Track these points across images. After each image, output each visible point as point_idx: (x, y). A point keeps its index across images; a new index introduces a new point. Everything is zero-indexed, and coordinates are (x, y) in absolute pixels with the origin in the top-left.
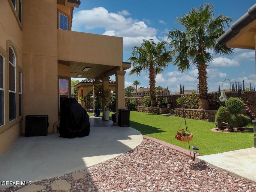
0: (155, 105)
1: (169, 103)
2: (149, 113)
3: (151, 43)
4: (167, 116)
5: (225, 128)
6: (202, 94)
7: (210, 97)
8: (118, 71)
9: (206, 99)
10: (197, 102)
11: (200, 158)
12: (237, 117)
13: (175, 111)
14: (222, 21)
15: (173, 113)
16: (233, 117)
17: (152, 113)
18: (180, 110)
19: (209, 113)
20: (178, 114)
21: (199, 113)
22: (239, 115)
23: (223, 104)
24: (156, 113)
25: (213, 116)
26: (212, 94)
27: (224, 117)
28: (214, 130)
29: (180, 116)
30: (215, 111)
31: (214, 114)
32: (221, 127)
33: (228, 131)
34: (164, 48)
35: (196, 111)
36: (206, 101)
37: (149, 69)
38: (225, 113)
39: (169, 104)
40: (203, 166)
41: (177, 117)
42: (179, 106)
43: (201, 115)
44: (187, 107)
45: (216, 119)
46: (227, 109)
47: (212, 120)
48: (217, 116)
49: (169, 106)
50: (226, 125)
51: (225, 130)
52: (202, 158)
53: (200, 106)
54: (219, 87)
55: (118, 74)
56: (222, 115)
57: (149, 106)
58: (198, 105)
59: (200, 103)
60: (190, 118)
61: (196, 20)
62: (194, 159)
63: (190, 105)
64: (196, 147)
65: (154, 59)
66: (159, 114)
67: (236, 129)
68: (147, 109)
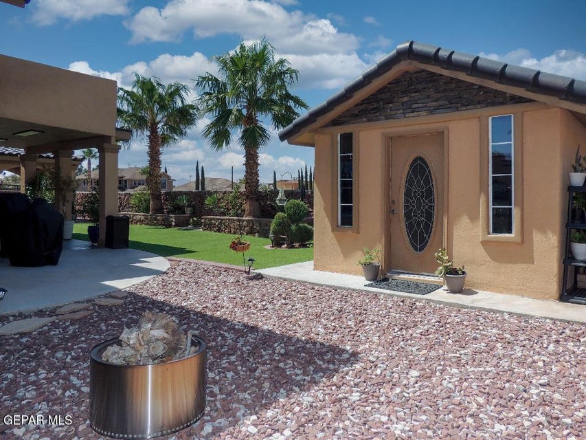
0: (159, 210)
1: (189, 206)
2: (146, 226)
3: (155, 84)
4: (185, 230)
5: (284, 244)
6: (251, 192)
7: (263, 197)
8: (106, 145)
9: (257, 200)
10: (242, 204)
11: (256, 271)
12: (299, 228)
13: (203, 221)
14: (285, 73)
15: (197, 225)
16: (293, 227)
17: (155, 225)
18: (211, 219)
19: (260, 224)
20: (209, 227)
21: (245, 223)
22: (301, 225)
23: (282, 209)
24: (164, 225)
25: (266, 228)
26: (266, 192)
27: (283, 228)
28: (268, 247)
29: (211, 230)
30: (270, 220)
31: (268, 225)
32: (278, 243)
33: (286, 247)
34: (180, 96)
35: (239, 221)
36: (256, 204)
37: (150, 137)
38: (283, 222)
39: (189, 209)
40: (259, 277)
41: (206, 232)
42: (210, 212)
43: (247, 226)
44: (223, 214)
45: (271, 232)
46: (286, 215)
47: (264, 234)
48: (272, 227)
49: (188, 211)
50: (284, 239)
51: (283, 246)
52: (257, 271)
53: (247, 212)
54: (275, 174)
55: (105, 150)
56: (279, 224)
57: (147, 210)
58: (244, 211)
59: (246, 207)
60: (230, 232)
61: (245, 66)
62: (248, 273)
63: (228, 210)
64: (252, 258)
65: (159, 117)
66: (169, 226)
67: (297, 245)
68: (143, 218)
